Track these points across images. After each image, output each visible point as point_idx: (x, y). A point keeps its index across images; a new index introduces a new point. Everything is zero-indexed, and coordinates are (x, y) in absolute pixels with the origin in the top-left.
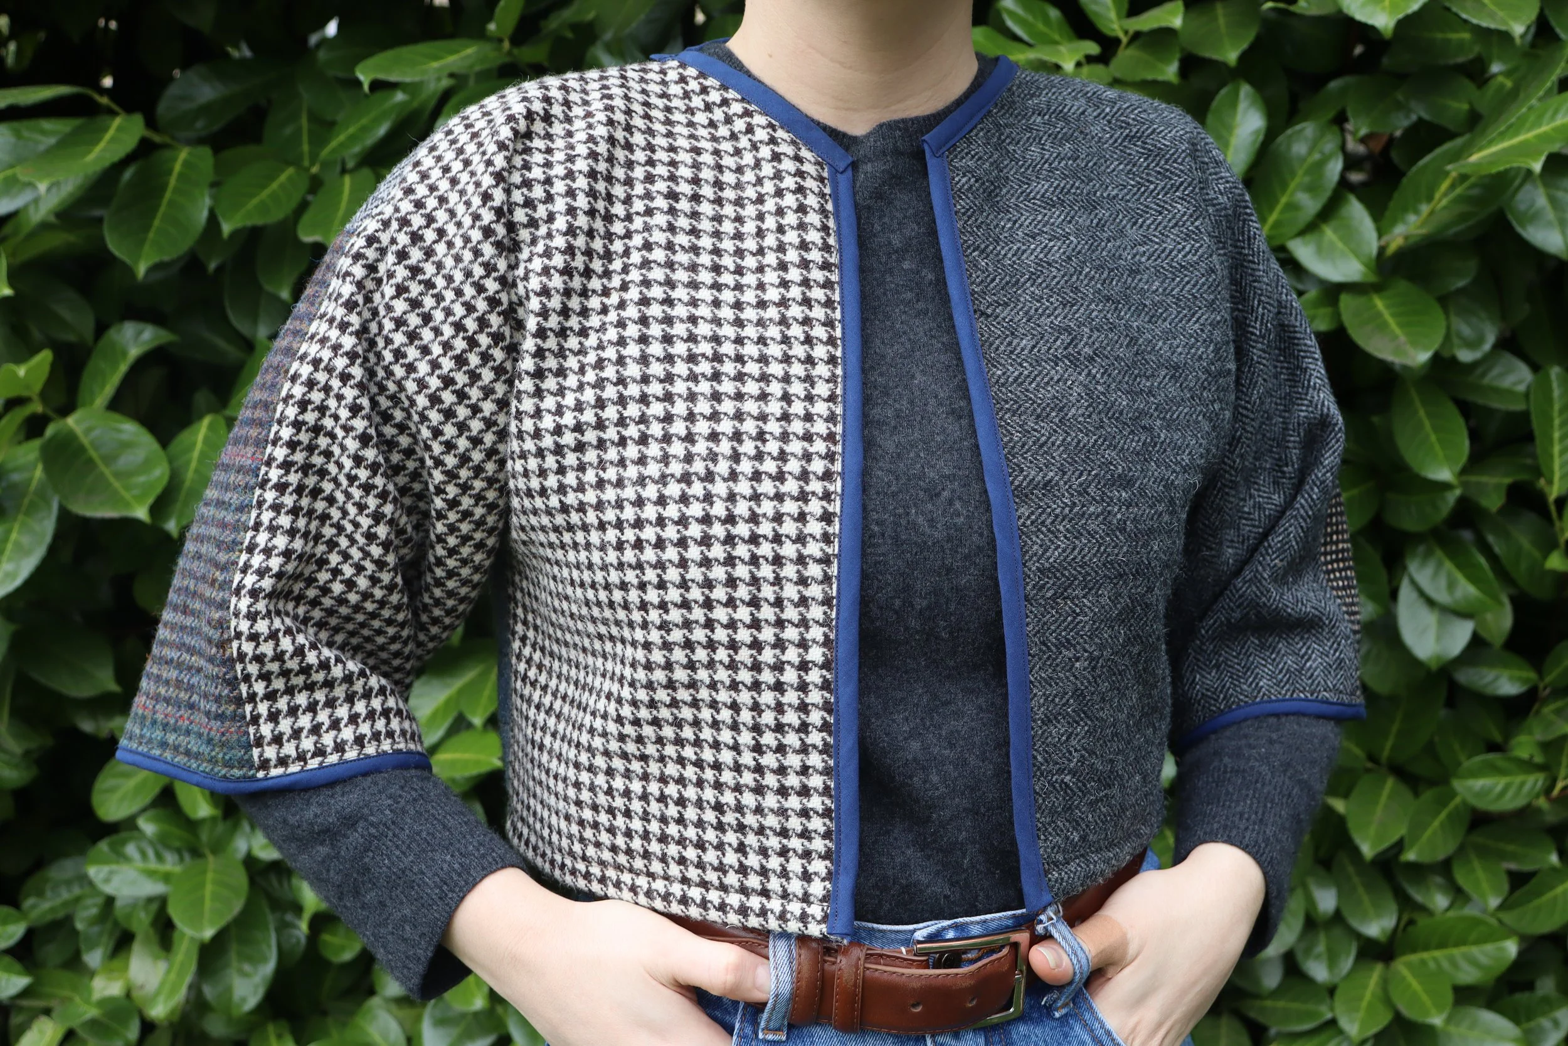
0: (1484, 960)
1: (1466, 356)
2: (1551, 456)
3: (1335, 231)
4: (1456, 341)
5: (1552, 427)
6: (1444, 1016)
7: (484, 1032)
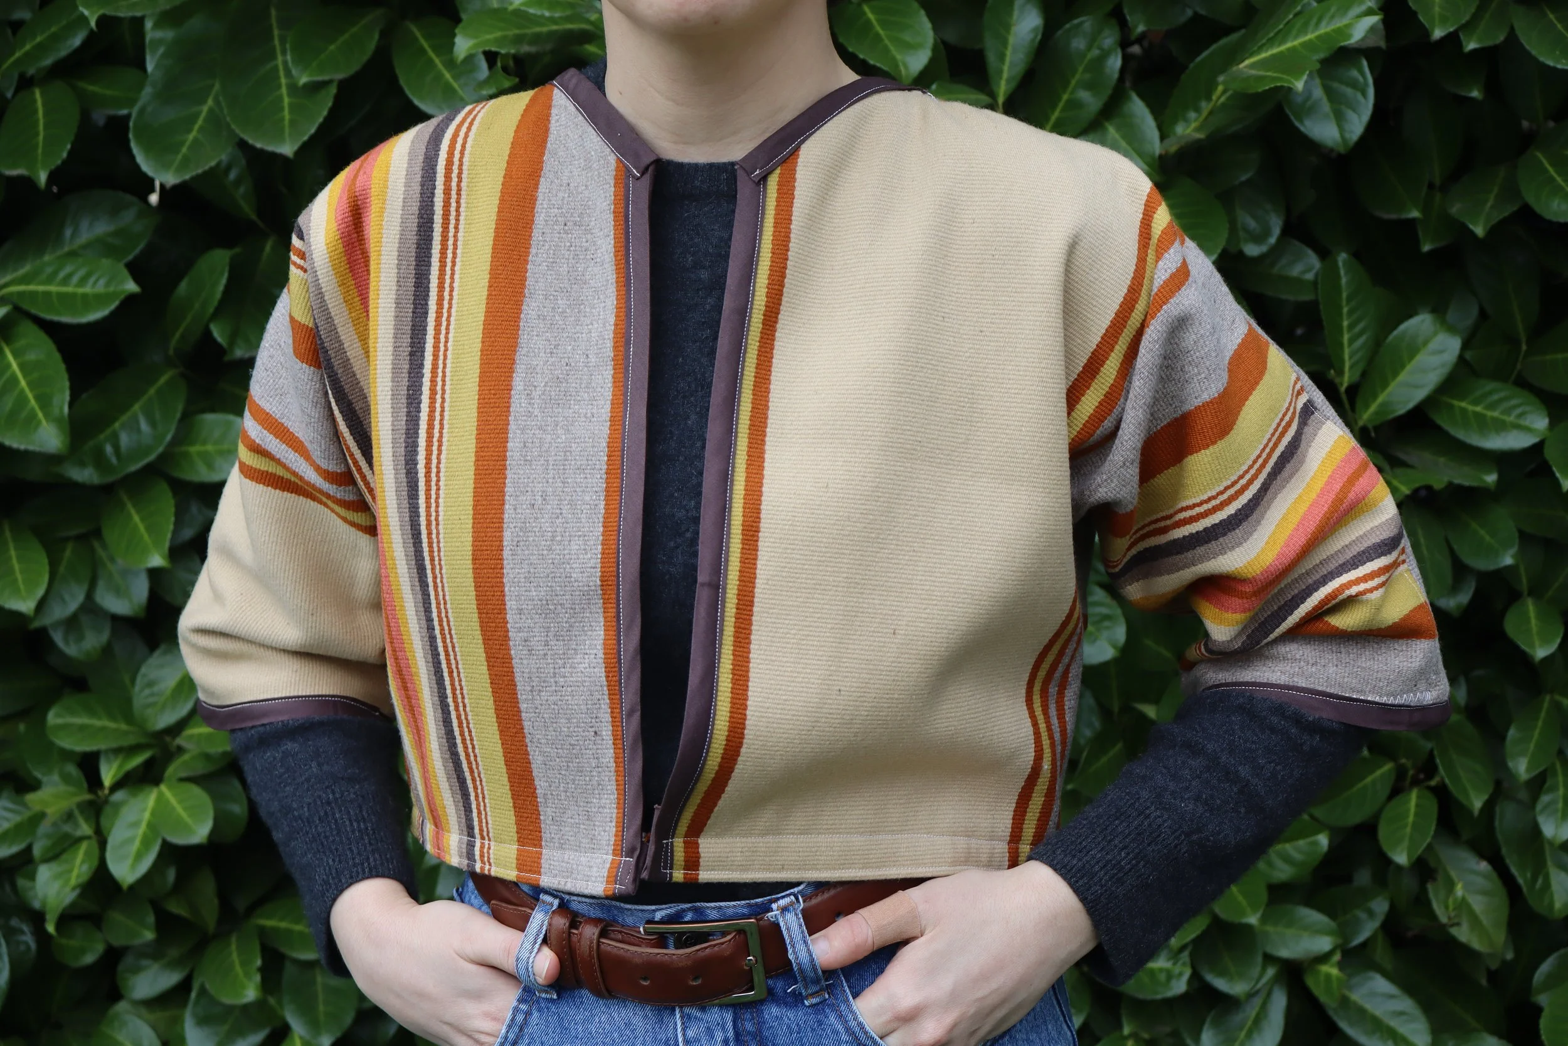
0: (1298, 856)
1: (1252, 250)
2: (1341, 345)
3: (1118, 129)
4: (1241, 234)
5: (1340, 314)
6: (1259, 915)
7: (255, 1027)
